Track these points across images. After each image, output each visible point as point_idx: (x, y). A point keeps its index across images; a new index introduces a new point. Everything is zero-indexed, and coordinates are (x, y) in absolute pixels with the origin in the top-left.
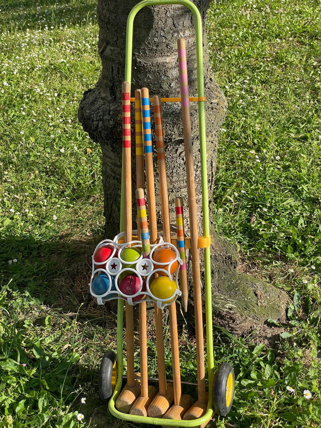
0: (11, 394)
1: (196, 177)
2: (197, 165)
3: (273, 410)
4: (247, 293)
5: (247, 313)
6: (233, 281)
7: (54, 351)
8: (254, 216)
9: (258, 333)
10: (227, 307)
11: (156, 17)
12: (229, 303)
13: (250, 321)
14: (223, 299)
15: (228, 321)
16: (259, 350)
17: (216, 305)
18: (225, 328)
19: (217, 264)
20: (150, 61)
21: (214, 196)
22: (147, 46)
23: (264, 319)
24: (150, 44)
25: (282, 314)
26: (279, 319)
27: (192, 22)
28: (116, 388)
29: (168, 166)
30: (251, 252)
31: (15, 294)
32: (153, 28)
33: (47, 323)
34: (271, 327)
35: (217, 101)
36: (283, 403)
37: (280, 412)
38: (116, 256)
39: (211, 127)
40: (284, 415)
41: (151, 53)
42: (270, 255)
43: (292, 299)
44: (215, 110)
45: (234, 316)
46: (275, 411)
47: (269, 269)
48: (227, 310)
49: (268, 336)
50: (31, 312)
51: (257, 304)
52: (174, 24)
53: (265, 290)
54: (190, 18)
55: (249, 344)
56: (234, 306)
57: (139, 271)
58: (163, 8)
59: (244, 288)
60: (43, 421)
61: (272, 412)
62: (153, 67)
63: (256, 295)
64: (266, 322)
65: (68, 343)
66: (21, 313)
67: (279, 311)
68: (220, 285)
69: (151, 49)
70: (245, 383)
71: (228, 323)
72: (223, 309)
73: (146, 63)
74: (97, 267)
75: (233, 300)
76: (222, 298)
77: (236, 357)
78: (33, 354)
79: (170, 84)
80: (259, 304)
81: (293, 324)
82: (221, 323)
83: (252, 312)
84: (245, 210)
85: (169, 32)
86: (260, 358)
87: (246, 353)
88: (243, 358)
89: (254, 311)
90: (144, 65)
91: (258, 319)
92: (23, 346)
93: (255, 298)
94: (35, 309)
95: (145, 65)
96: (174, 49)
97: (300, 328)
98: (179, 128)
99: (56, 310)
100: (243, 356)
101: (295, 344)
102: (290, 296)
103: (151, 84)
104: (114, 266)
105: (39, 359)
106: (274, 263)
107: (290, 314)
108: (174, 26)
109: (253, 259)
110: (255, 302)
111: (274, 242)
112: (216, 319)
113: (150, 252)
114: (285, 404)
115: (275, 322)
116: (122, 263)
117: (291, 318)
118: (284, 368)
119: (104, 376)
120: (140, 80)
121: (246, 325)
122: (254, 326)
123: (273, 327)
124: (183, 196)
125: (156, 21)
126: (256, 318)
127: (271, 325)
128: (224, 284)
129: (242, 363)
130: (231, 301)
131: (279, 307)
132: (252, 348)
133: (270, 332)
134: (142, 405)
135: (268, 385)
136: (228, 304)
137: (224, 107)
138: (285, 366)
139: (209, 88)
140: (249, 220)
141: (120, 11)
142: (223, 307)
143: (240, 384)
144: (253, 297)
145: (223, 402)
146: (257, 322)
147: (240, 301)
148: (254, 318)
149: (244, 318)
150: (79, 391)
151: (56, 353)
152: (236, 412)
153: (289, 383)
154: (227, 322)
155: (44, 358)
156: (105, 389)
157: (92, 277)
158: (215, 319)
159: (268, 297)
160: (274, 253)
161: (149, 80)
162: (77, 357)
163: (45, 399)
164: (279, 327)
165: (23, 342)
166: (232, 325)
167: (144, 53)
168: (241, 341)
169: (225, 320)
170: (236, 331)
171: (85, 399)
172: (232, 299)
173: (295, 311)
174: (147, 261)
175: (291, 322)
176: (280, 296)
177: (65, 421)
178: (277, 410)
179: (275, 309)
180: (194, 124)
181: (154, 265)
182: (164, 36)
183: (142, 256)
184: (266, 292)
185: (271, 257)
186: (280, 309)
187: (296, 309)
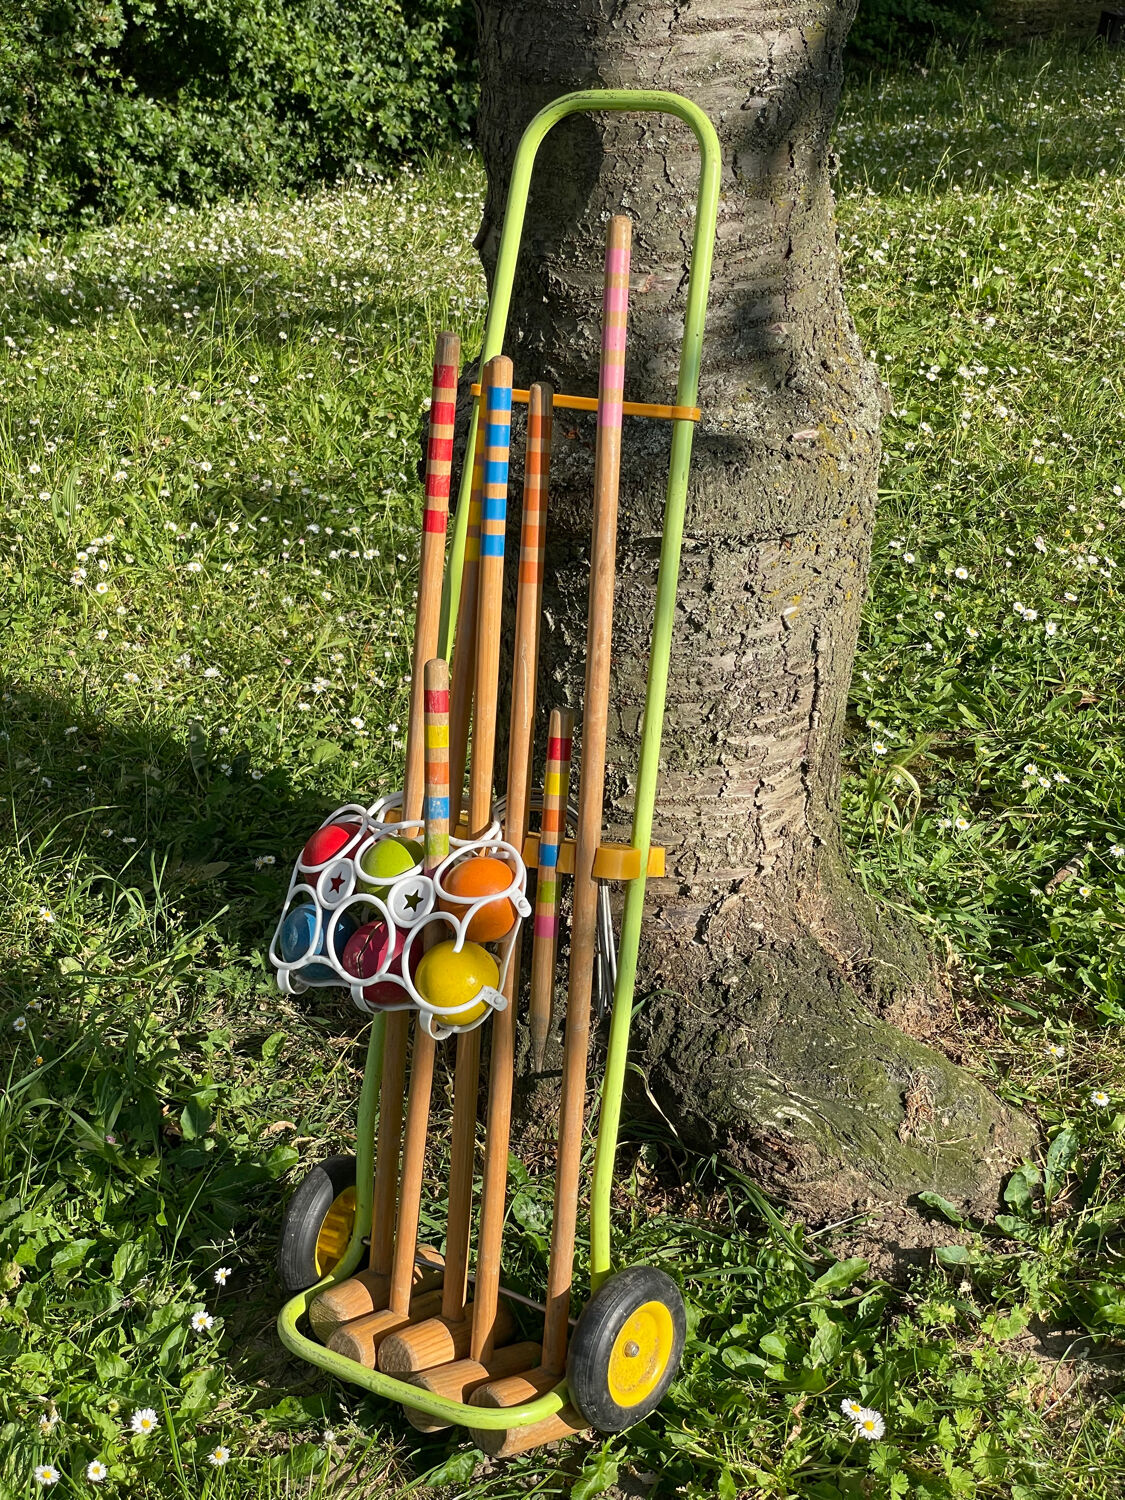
0: (71, 1218)
1: (737, 674)
2: (743, 636)
3: (789, 1464)
4: (868, 1087)
5: (846, 1152)
6: (828, 1040)
7: (244, 1131)
8: (1074, 865)
9: (876, 1227)
10: (779, 1115)
11: (608, 148)
12: (791, 1105)
13: (853, 1179)
14: (774, 1089)
15: (774, 1164)
16: (844, 1279)
17: (744, 1103)
18: (761, 1182)
19: (789, 971)
20: (585, 283)
21: (986, 782)
22: (581, 235)
23: (908, 1186)
24: (588, 231)
25: (984, 1188)
26: (967, 1202)
27: (735, 173)
28: (335, 1270)
29: (631, 622)
30: (989, 974)
31: (225, 952)
32: (597, 180)
33: (268, 1050)
34: (929, 1221)
35: (816, 433)
36: (832, 1453)
37: (810, 1479)
38: (351, 855)
39: (776, 512)
40: (815, 1491)
41: (590, 258)
42: (1055, 1000)
43: (1046, 1148)
44: (800, 462)
45: (792, 1150)
46: (798, 1471)
47: (1026, 1040)
48: (773, 1124)
49: (901, 1245)
50: (247, 1014)
51: (897, 1134)
52: (666, 175)
53: (942, 1096)
54: (730, 159)
55: (825, 1254)
56: (804, 1117)
57: (394, 911)
58: (631, 121)
59: (862, 1070)
60: (106, 1307)
61: (785, 1471)
62: (595, 301)
63: (904, 1104)
64: (913, 1201)
65: (295, 1119)
66: (220, 1011)
67: (973, 1174)
68: (776, 1042)
69: (591, 246)
70: (736, 1359)
71: (772, 1169)
72: (761, 1119)
73: (574, 288)
74: (302, 878)
75: (811, 1101)
76: (774, 1083)
77: (755, 1277)
78: (178, 1123)
79: (646, 362)
80: (905, 1135)
81: (1007, 1228)
82: (749, 1163)
83: (867, 1154)
84: (1054, 843)
85: (649, 199)
86: (835, 1302)
87: (788, 1273)
88: (777, 1288)
89: (876, 1151)
90: (568, 295)
91: (888, 1184)
92: (160, 1096)
93: (896, 1111)
94: (263, 1008)
95: (572, 293)
96: (659, 252)
97: (1026, 1245)
98: (651, 501)
99: (313, 1024)
100: (779, 1281)
101: (965, 1287)
102: (1042, 1139)
103: (588, 353)
104: (337, 883)
105: (189, 1142)
106: (1048, 1023)
107: (1016, 1195)
108: (668, 181)
109: (991, 999)
110: (891, 1124)
111: (1087, 958)
112: (736, 1147)
113: (442, 859)
114: (836, 1458)
115: (950, 1206)
116: (358, 879)
117: (1015, 1210)
118: (889, 1349)
119: (293, 1217)
120: (558, 338)
121: (840, 1191)
122: (865, 1202)
123: (934, 1223)
124: (685, 726)
125: (607, 161)
126: (879, 1176)
127: (930, 1213)
128: (792, 1040)
129: (765, 1302)
130: (804, 1103)
131: (978, 1161)
132: (822, 1267)
133: (915, 1234)
134: (370, 1331)
135: (807, 1385)
136: (785, 1109)
137: (842, 456)
138: (896, 1347)
139: (798, 391)
140: (1045, 877)
141: (512, 120)
142: (764, 1111)
143: (718, 1357)
144: (890, 1106)
145: (590, 1378)
146: (882, 1190)
147: (836, 1108)
148: (873, 1177)
149: (830, 1164)
150: (226, 1249)
151: (244, 1138)
152: (662, 1435)
153: (871, 1395)
154: (769, 1165)
155: (201, 1142)
156: (288, 1257)
157: (286, 907)
158: (731, 1146)
159: (946, 1121)
160: (1070, 993)
161: (582, 342)
162: (287, 1161)
163: (143, 1250)
164: (956, 1225)
165: (162, 1084)
166: (783, 1179)
167: (571, 256)
168: (796, 1234)
169: (765, 1157)
170: (796, 1200)
171: (229, 1272)
172: (810, 1095)
173: (1039, 1190)
174: (424, 883)
175: (1003, 1220)
176: (998, 1130)
177: (157, 1322)
178: (804, 1468)
179: (960, 1165)
180: (701, 496)
181: (438, 898)
182: (630, 209)
183: (419, 869)
184: (943, 1103)
185: (1056, 1005)
186: (980, 1170)
187: (1049, 1186)
